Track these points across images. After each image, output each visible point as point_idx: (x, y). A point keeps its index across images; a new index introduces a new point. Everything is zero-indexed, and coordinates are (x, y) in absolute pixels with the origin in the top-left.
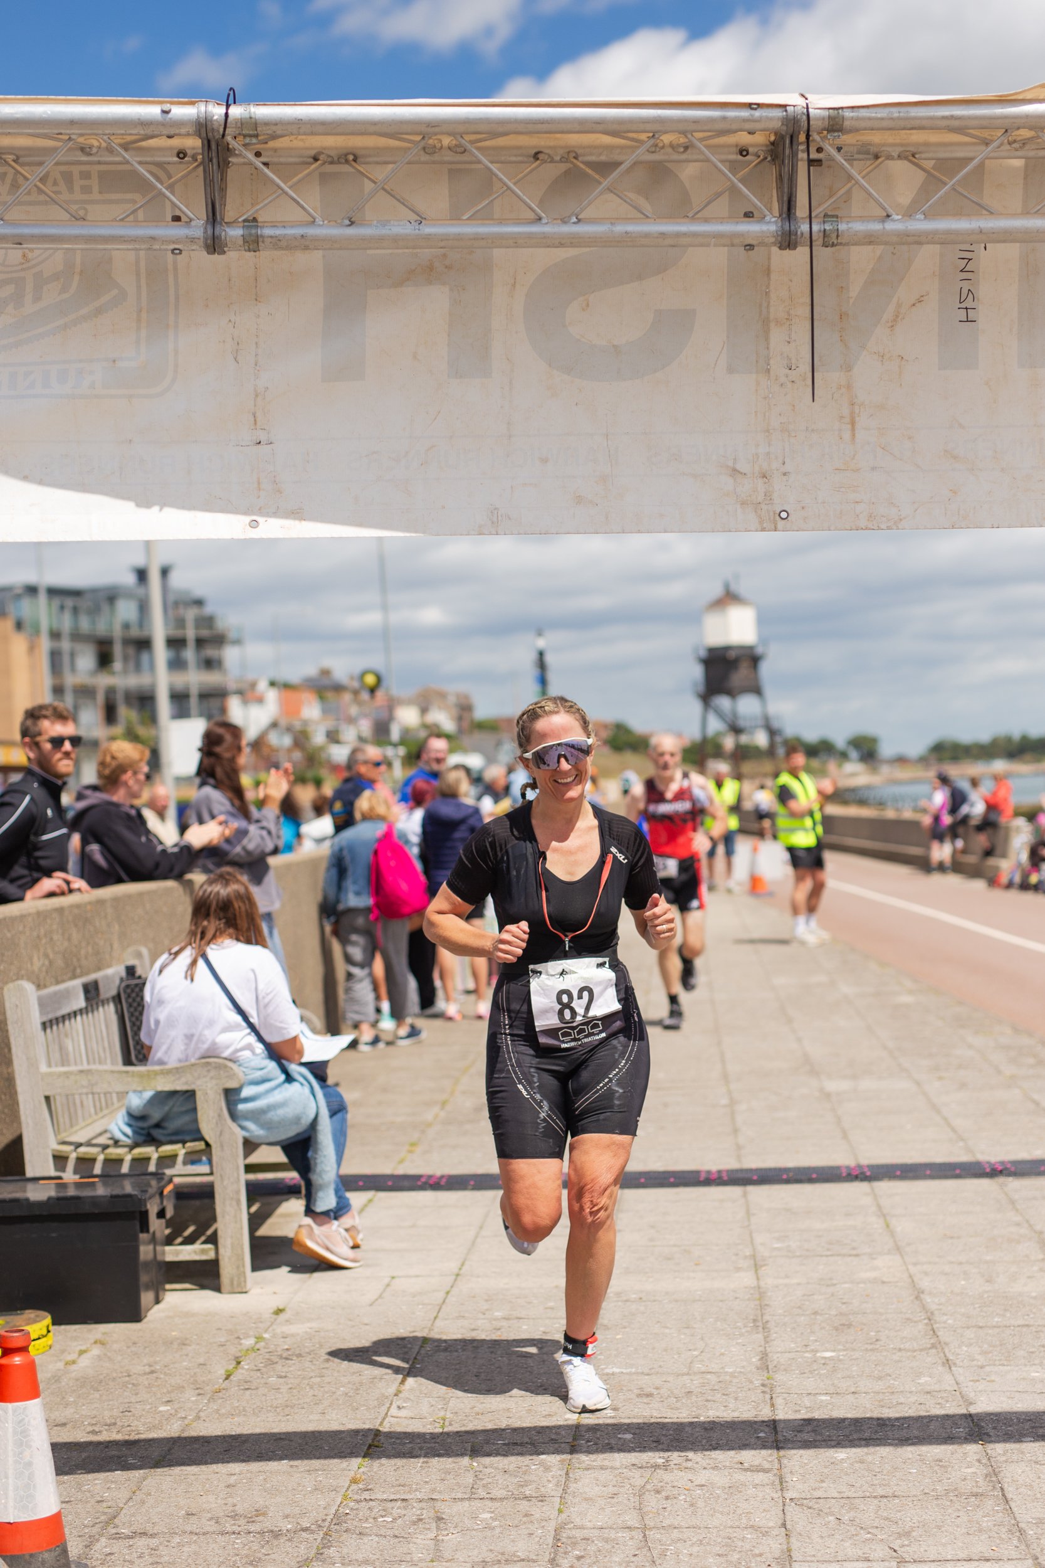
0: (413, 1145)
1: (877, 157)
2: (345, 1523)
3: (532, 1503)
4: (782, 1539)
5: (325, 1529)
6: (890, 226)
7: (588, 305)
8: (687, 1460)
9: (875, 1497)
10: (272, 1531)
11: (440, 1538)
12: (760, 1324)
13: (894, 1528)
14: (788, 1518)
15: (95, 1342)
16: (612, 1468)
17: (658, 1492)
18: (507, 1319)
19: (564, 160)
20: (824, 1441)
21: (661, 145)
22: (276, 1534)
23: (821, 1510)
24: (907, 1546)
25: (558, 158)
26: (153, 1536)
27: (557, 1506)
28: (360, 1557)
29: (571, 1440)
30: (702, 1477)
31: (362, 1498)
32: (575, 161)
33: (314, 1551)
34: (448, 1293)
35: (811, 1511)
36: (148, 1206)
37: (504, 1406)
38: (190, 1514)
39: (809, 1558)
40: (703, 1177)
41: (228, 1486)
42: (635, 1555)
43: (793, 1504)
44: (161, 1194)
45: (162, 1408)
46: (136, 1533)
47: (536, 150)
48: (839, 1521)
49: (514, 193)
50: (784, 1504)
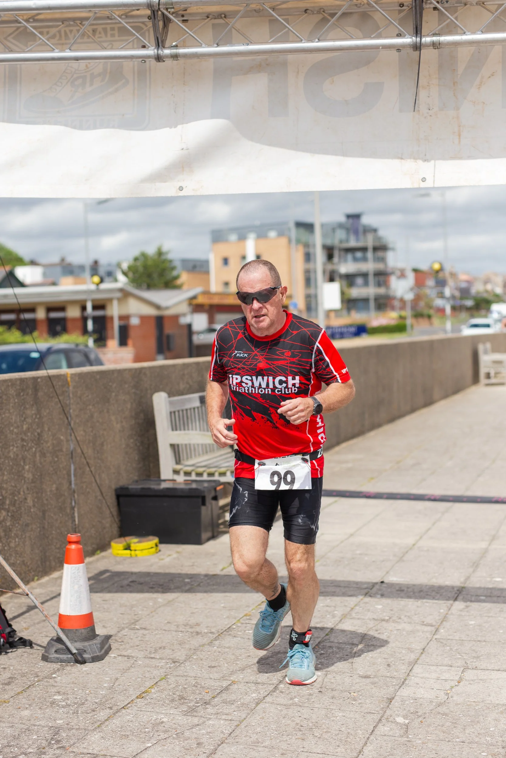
0: (372, 478)
1: (466, 5)
2: (231, 631)
3: (317, 630)
4: (418, 655)
5: (220, 633)
6: (465, 38)
7: (333, 81)
8: (400, 618)
9: (475, 641)
10: (197, 632)
12: (476, 565)
13: (474, 655)
14: (428, 646)
15: (178, 552)
16: (363, 619)
17: (377, 631)
18: (360, 554)
19: (318, 12)
20: (469, 616)
21: (363, 3)
22: (198, 633)
23: (446, 644)
24: (474, 662)
25: (315, 12)
26: (147, 630)
27: (327, 632)
28: (227, 645)
29: (352, 606)
30: (400, 627)
31: (245, 622)
32: (323, 13)
33: (209, 641)
34: (342, 542)
35: (441, 644)
36: (206, 494)
37: (334, 590)
38: (168, 623)
39: (424, 663)
40: (494, 500)
41: (192, 613)
42: (347, 655)
43: (435, 641)
44: (215, 489)
45: (187, 580)
46: (141, 628)
47: (305, 9)
48: (451, 649)
49: (289, 29)
50: (431, 640)
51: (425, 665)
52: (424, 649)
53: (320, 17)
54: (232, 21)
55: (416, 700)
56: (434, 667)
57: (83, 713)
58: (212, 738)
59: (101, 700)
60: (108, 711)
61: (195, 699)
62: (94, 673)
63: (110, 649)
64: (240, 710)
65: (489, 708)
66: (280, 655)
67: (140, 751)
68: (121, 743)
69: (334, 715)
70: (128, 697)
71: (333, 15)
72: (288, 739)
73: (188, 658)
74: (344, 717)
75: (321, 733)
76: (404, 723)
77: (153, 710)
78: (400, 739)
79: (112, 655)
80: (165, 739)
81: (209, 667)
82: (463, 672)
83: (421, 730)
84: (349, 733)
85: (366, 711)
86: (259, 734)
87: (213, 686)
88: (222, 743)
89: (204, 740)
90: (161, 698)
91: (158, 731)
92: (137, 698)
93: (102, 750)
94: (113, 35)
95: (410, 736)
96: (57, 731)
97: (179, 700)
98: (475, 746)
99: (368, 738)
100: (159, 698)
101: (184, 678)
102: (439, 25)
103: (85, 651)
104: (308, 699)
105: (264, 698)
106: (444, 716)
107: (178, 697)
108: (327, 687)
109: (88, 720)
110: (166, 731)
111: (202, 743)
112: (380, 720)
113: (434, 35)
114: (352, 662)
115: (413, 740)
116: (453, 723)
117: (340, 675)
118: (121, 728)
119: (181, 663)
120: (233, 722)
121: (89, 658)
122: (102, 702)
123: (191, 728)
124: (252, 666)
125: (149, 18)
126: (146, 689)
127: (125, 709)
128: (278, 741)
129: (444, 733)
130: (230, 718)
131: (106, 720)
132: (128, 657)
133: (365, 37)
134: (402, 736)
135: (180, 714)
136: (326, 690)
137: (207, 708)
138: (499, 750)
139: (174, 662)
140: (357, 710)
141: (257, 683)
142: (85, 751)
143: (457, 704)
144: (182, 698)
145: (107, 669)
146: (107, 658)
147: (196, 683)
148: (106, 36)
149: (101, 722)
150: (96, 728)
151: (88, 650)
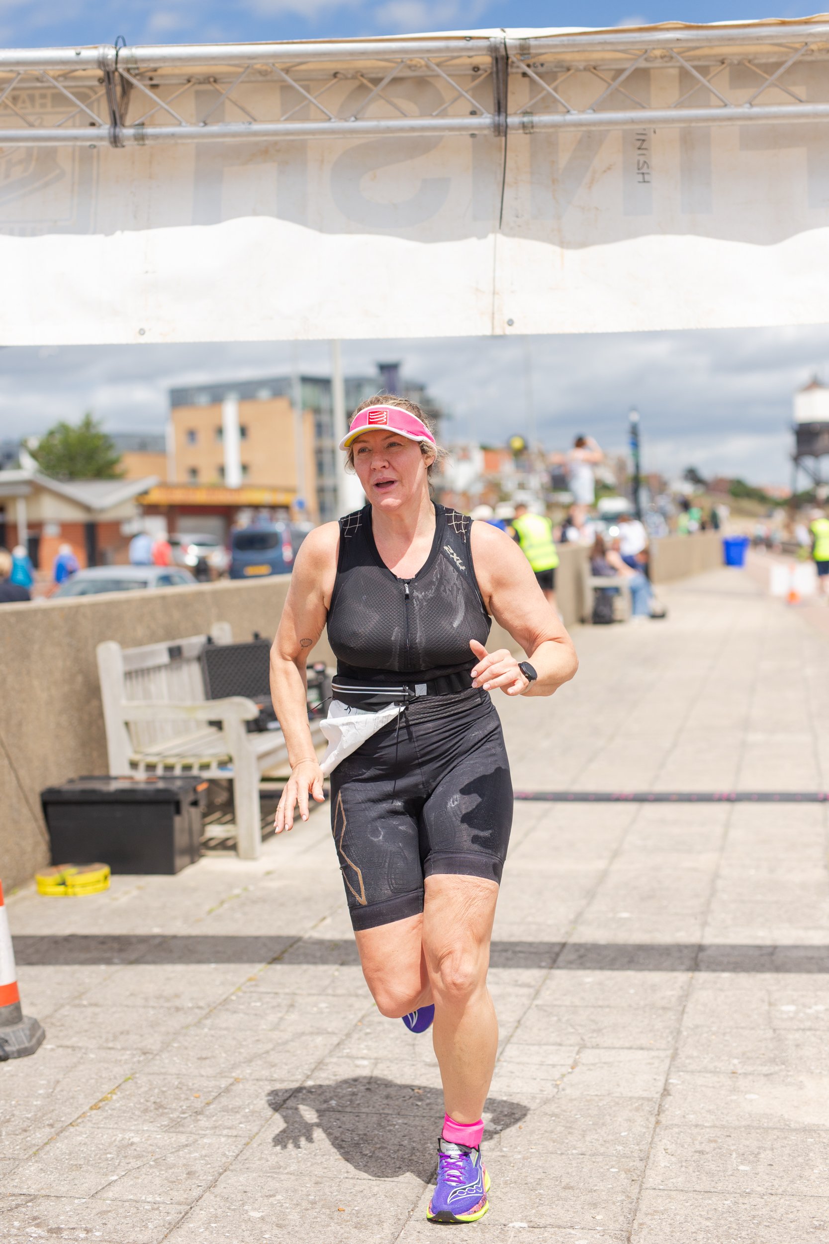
1: (568, 69)
2: (229, 1004)
3: (359, 999)
4: (510, 1030)
5: (211, 1008)
6: (568, 118)
7: (375, 176)
9: (594, 1007)
10: (177, 1007)
11: (286, 1017)
12: (591, 895)
13: (594, 1027)
14: (526, 1016)
15: (139, 888)
19: (354, 77)
21: (418, 65)
22: (178, 1009)
23: (551, 1013)
24: (595, 1038)
25: (350, 76)
26: (99, 1006)
28: (224, 1026)
31: (250, 991)
32: (361, 78)
33: (197, 1020)
35: (544, 1013)
36: (182, 799)
38: (132, 994)
39: (521, 1042)
40: (614, 797)
41: (167, 978)
43: (535, 1008)
44: (195, 789)
46: (91, 1005)
47: (333, 72)
48: (559, 1020)
49: (311, 101)
50: (529, 1008)
51: (522, 1044)
52: (519, 1022)
53: (356, 83)
54: (225, 88)
55: (511, 1095)
56: (536, 1048)
57: (8, 1135)
58: (210, 1164)
59: (36, 1115)
60: (47, 1129)
61: (181, 1107)
62: (21, 1075)
63: (43, 1036)
64: (249, 1121)
65: (618, 1104)
66: (304, 1038)
67: (100, 1188)
68: (71, 1177)
69: (390, 1123)
70: (77, 1108)
71: (376, 82)
72: (324, 1160)
73: (165, 1046)
74: (405, 1126)
75: (373, 1149)
76: (495, 1131)
77: (116, 1126)
78: (490, 1154)
79: (47, 1046)
80: (138, 1168)
81: (199, 1059)
82: (578, 1053)
83: (519, 1139)
84: (414, 1148)
85: (438, 1115)
86: (280, 1155)
87: (206, 1087)
88: (225, 1171)
89: (197, 1167)
90: (127, 1108)
91: (126, 1157)
92: (91, 1108)
93: (42, 1189)
94: (43, 106)
95: (505, 1149)
97: (156, 1109)
98: (601, 1160)
100: (124, 1108)
101: (162, 1077)
102: (531, 99)
103: (6, 1041)
104: (351, 1101)
105: (285, 1101)
106: (553, 1118)
107: (153, 1105)
108: (379, 1082)
109: (17, 1145)
110: (138, 1157)
111: (194, 1172)
113: (525, 113)
114: (414, 1045)
115: (510, 1154)
116: (566, 1127)
117: (397, 1064)
118: (70, 1154)
119: (157, 1054)
120: (239, 1139)
121: (13, 1052)
122: (38, 1116)
123: (176, 1151)
124: (264, 1055)
125: (101, 81)
126: (104, 1096)
127: (73, 1126)
128: (309, 1164)
129: (554, 1142)
130: (235, 1133)
131: (46, 1144)
132: (73, 1048)
133: (422, 115)
134: (493, 1150)
135: (158, 1130)
136: (376, 1086)
137: (199, 1120)
138: (635, 1163)
139: (145, 1053)
140: (424, 1115)
141: (273, 1081)
142: (17, 1191)
143: (571, 1100)
144: (159, 1106)
145: (42, 1068)
146: (40, 1052)
147: (180, 1083)
148: (33, 106)
149: (37, 1148)
150: (30, 1156)
151: (12, 1039)
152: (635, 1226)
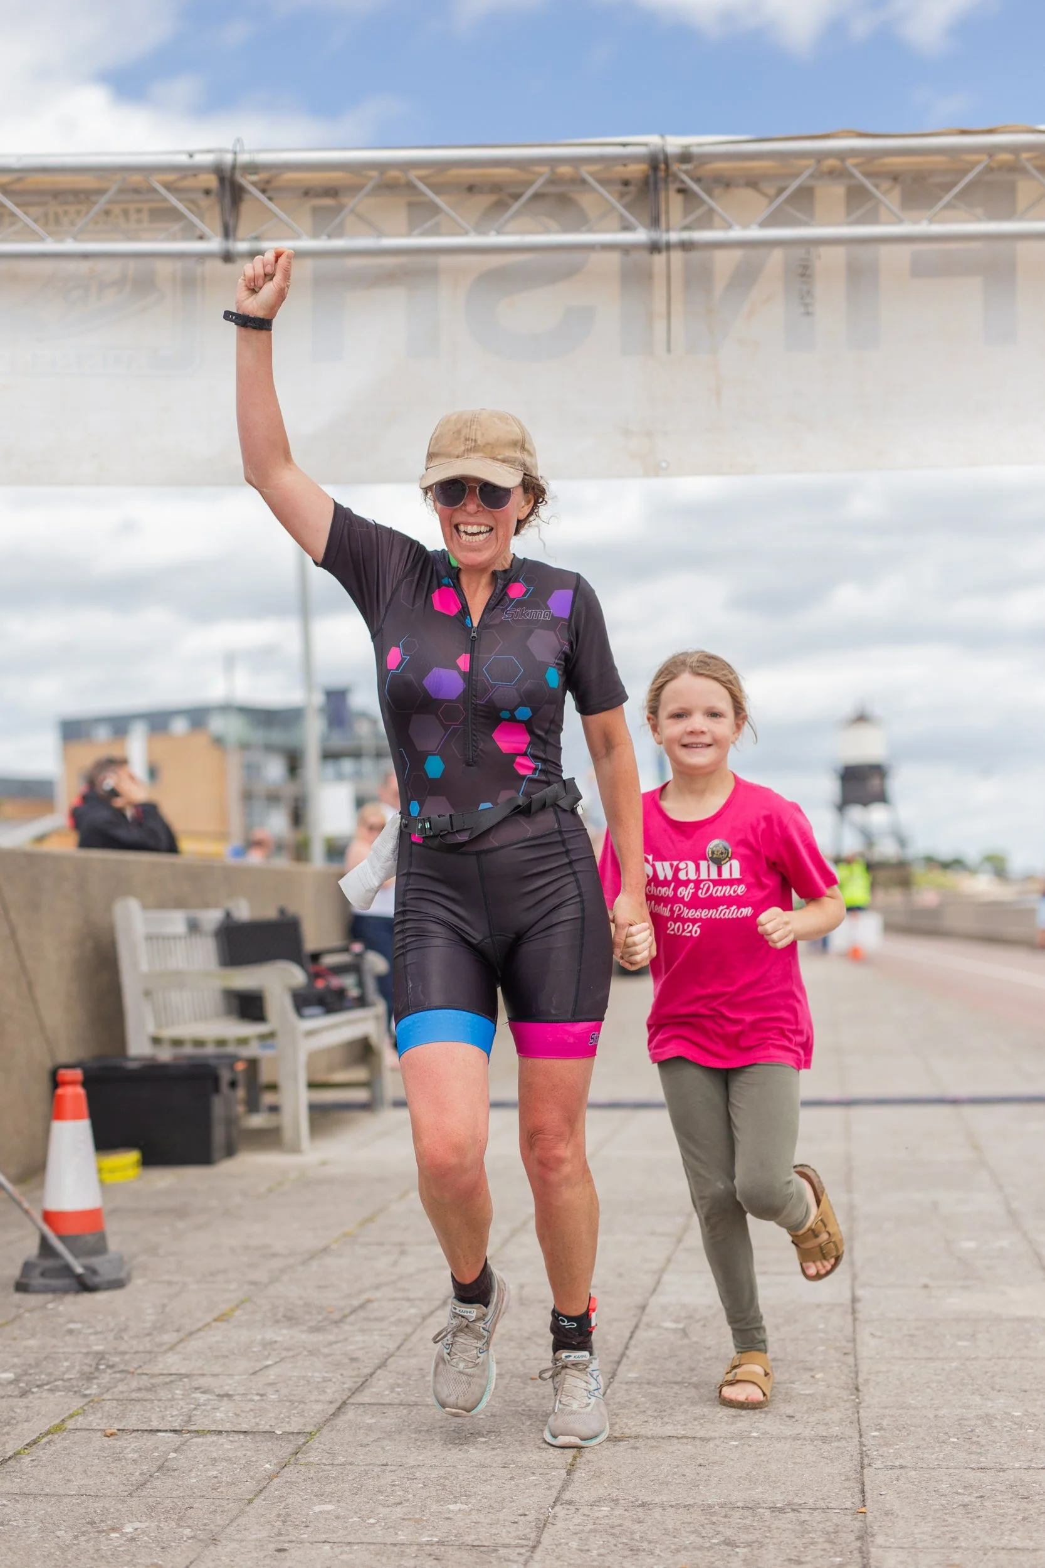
1: (728, 184)
4: (663, 1265)
5: (312, 1254)
6: (731, 234)
7: (514, 302)
10: (272, 1254)
19: (491, 189)
22: (274, 1255)
25: (487, 190)
26: (180, 1255)
28: (333, 1264)
32: (500, 192)
33: (300, 1262)
36: (220, 1074)
41: (248, 1236)
44: (232, 1068)
49: (447, 215)
51: (679, 1273)
52: (669, 1257)
53: (494, 198)
54: (350, 202)
57: (132, 1338)
58: (370, 1353)
59: (155, 1325)
60: (175, 1334)
61: (316, 1318)
62: (120, 1301)
67: (258, 1369)
68: (220, 1363)
70: (198, 1320)
71: (517, 197)
76: (677, 1328)
77: (250, 1331)
79: (138, 1282)
80: (292, 1356)
81: (317, 1287)
87: (338, 1305)
89: (359, 1354)
90: (255, 1320)
91: (273, 1350)
92: (215, 1320)
93: (193, 1370)
94: (139, 221)
96: (101, 1356)
97: (288, 1320)
99: (628, 1343)
100: (252, 1320)
101: (283, 1299)
103: (95, 1271)
105: (432, 1312)
107: (284, 1318)
109: (147, 1344)
110: (288, 1349)
111: (356, 1358)
112: (636, 1327)
113: (684, 229)
118: (210, 1349)
119: (268, 1285)
121: (104, 1283)
122: (157, 1326)
123: (328, 1345)
126: (225, 1312)
127: (201, 1331)
131: (178, 1343)
132: (169, 1282)
133: (565, 231)
135: (299, 1333)
137: (342, 1326)
138: (842, 1344)
139: (254, 1284)
141: (408, 1300)
142: (165, 1372)
144: (290, 1318)
147: (305, 1303)
148: (129, 221)
149: (170, 1345)
150: (166, 1351)
151: (100, 1270)
152: (860, 1380)
